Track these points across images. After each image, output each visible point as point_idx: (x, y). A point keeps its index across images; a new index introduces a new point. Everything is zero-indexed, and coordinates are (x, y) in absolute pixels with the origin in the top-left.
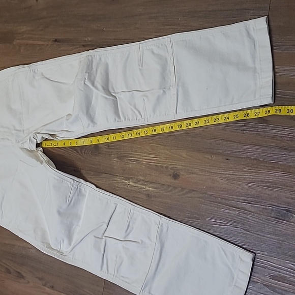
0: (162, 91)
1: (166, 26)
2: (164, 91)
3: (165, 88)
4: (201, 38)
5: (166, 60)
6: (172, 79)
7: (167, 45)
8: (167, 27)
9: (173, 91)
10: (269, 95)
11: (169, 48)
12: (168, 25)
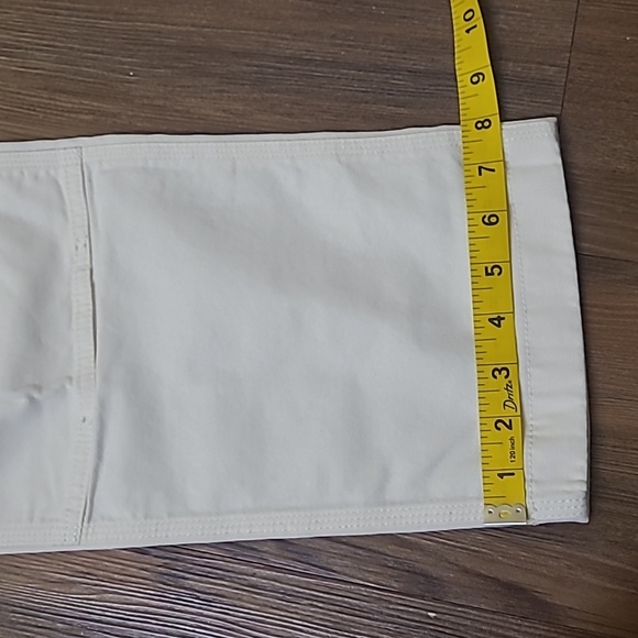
0: (23, 401)
1: (64, 97)
2: (31, 399)
3: (39, 388)
4: (234, 171)
5: (53, 253)
6: (76, 346)
7: (62, 183)
8: (65, 102)
9: (80, 405)
10: (571, 482)
11: (73, 198)
12: (75, 94)
